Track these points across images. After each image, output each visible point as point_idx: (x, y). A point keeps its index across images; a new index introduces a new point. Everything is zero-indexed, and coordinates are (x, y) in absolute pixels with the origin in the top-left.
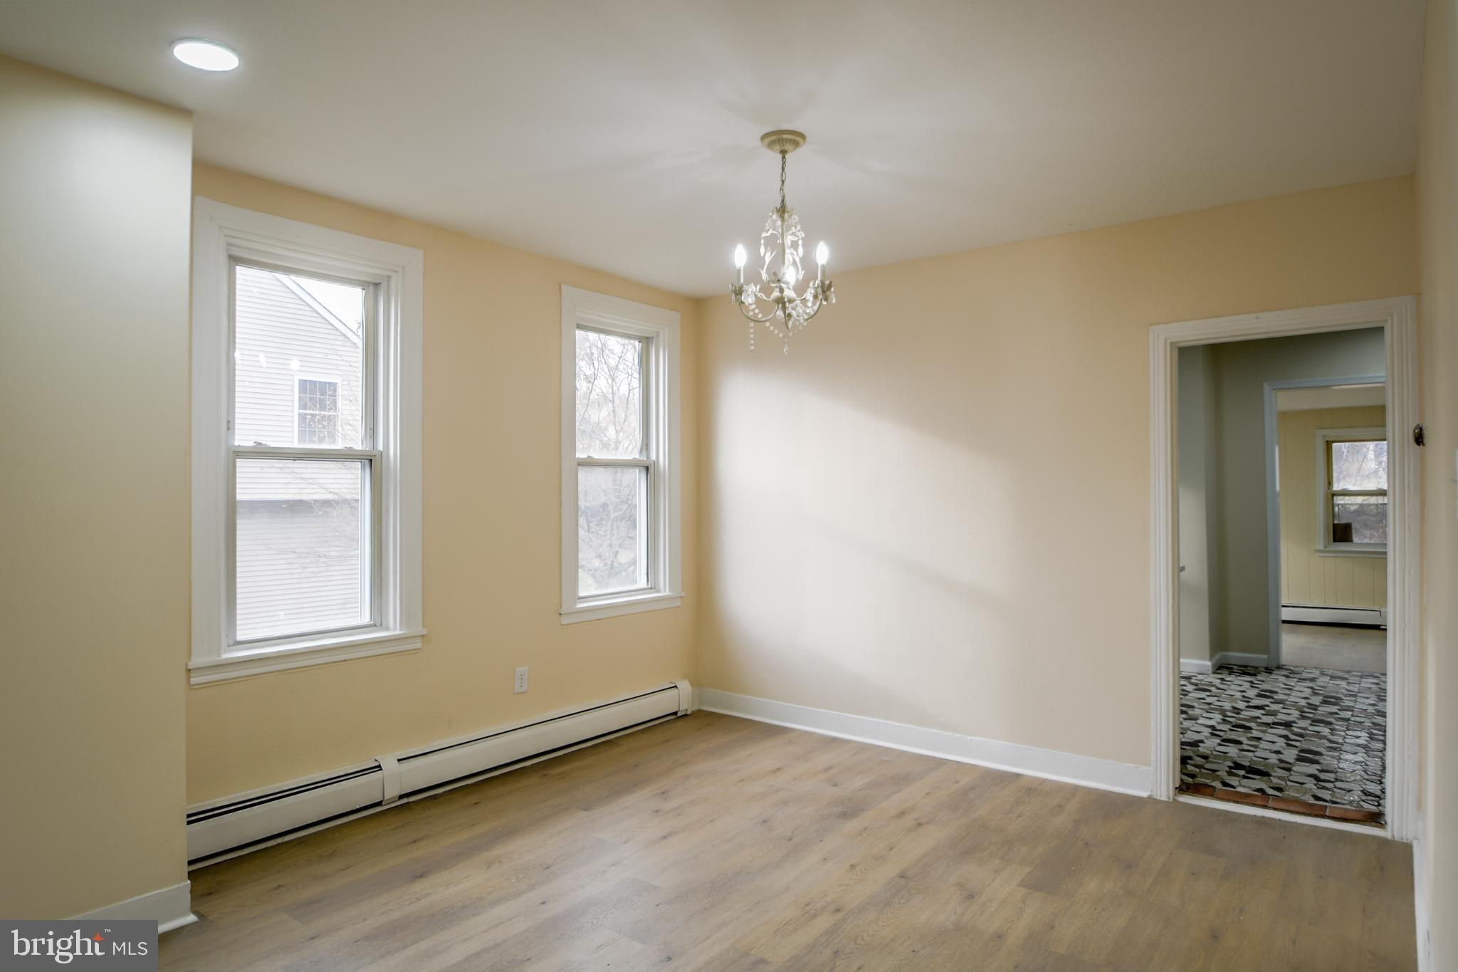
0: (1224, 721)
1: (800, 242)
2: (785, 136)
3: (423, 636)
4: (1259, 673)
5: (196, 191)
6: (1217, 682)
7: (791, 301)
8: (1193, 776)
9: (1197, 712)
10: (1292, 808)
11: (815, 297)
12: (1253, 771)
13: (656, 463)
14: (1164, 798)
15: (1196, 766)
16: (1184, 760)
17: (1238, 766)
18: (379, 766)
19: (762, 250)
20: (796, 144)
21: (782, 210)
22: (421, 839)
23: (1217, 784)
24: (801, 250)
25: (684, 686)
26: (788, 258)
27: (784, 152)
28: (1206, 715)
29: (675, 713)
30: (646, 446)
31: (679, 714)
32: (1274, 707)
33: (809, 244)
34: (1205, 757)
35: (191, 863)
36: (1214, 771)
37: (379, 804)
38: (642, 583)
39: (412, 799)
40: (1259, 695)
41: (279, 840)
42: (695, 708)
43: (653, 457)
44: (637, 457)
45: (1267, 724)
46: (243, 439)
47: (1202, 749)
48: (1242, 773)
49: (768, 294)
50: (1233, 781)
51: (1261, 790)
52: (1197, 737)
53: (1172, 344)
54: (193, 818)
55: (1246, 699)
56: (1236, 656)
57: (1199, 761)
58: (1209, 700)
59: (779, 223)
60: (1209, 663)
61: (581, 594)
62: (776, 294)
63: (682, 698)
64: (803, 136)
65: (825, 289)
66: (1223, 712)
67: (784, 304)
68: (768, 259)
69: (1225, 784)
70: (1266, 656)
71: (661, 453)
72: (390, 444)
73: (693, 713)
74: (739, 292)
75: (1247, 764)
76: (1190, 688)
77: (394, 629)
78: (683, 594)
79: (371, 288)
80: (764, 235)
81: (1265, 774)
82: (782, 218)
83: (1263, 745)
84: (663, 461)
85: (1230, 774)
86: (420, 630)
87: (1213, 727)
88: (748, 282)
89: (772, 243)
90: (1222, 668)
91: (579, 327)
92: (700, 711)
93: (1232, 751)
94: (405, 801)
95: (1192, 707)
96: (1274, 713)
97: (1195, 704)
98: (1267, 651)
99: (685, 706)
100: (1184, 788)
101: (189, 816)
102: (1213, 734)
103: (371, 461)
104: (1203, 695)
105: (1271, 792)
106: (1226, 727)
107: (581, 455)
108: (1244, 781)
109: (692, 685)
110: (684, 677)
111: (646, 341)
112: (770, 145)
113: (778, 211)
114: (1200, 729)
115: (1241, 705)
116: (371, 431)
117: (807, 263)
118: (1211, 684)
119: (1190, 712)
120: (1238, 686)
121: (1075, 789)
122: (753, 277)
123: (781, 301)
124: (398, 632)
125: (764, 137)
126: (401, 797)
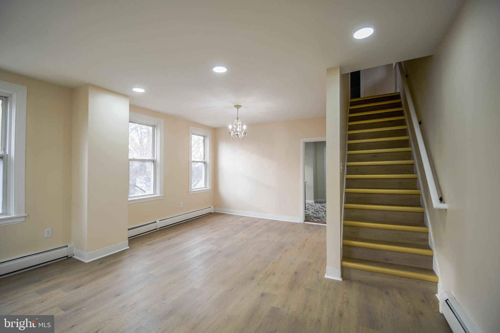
0: (315, 211)
1: (241, 125)
2: (238, 106)
3: (164, 196)
4: (323, 203)
5: (130, 111)
6: (315, 205)
7: (239, 135)
8: (307, 219)
9: (310, 209)
10: (323, 223)
11: (243, 134)
12: (318, 218)
13: (206, 162)
14: (302, 223)
15: (308, 218)
16: (306, 217)
17: (315, 217)
18: (156, 222)
19: (234, 125)
20: (240, 107)
21: (238, 119)
22: (167, 234)
23: (311, 220)
24: (241, 126)
25: (212, 207)
26: (238, 127)
27: (238, 108)
28: (312, 210)
29: (210, 213)
30: (204, 158)
31: (211, 213)
32: (324, 208)
33: (242, 125)
34: (310, 216)
35: (128, 238)
36: (311, 218)
37: (156, 229)
38: (204, 186)
39: (162, 228)
40: (322, 207)
41: (138, 236)
42: (214, 212)
43: (206, 160)
44: (203, 160)
45: (322, 211)
46: (130, 157)
47: (310, 215)
48: (316, 218)
49: (235, 133)
50: (314, 219)
51: (318, 221)
52: (309, 213)
53: (304, 142)
54: (129, 229)
55: (319, 207)
56: (319, 200)
57: (309, 217)
58: (313, 208)
59: (237, 121)
60: (314, 201)
61: (192, 188)
62: (236, 133)
63: (211, 210)
64: (241, 106)
65: (245, 133)
66: (315, 209)
67: (238, 135)
68: (235, 127)
69: (312, 220)
70: (324, 200)
71: (208, 160)
72: (158, 157)
73: (214, 213)
74: (230, 133)
75: (317, 217)
76: (310, 206)
77: (158, 194)
78: (212, 188)
79: (154, 127)
80: (234, 123)
81: (319, 218)
82: (238, 120)
83: (320, 214)
84: (208, 161)
85: (314, 218)
86: (163, 195)
87: (312, 212)
88: (231, 131)
89: (235, 124)
90: (316, 202)
91: (193, 134)
92: (215, 212)
93: (315, 215)
94: (160, 229)
95: (309, 209)
96: (324, 209)
97: (310, 208)
98: (325, 199)
99: (213, 211)
100: (305, 221)
101: (128, 229)
102: (312, 213)
103: (154, 161)
104: (312, 207)
105: (320, 221)
106: (314, 212)
107: (193, 160)
108: (316, 219)
109: (214, 207)
110: (212, 206)
111: (204, 137)
112: (236, 107)
113: (237, 119)
114: (310, 212)
115: (318, 208)
116: (154, 155)
117: (242, 128)
118: (313, 205)
119: (309, 210)
120: (319, 205)
121: (287, 222)
122: (232, 130)
123: (237, 135)
124: (159, 195)
125: (234, 106)
126: (160, 228)
